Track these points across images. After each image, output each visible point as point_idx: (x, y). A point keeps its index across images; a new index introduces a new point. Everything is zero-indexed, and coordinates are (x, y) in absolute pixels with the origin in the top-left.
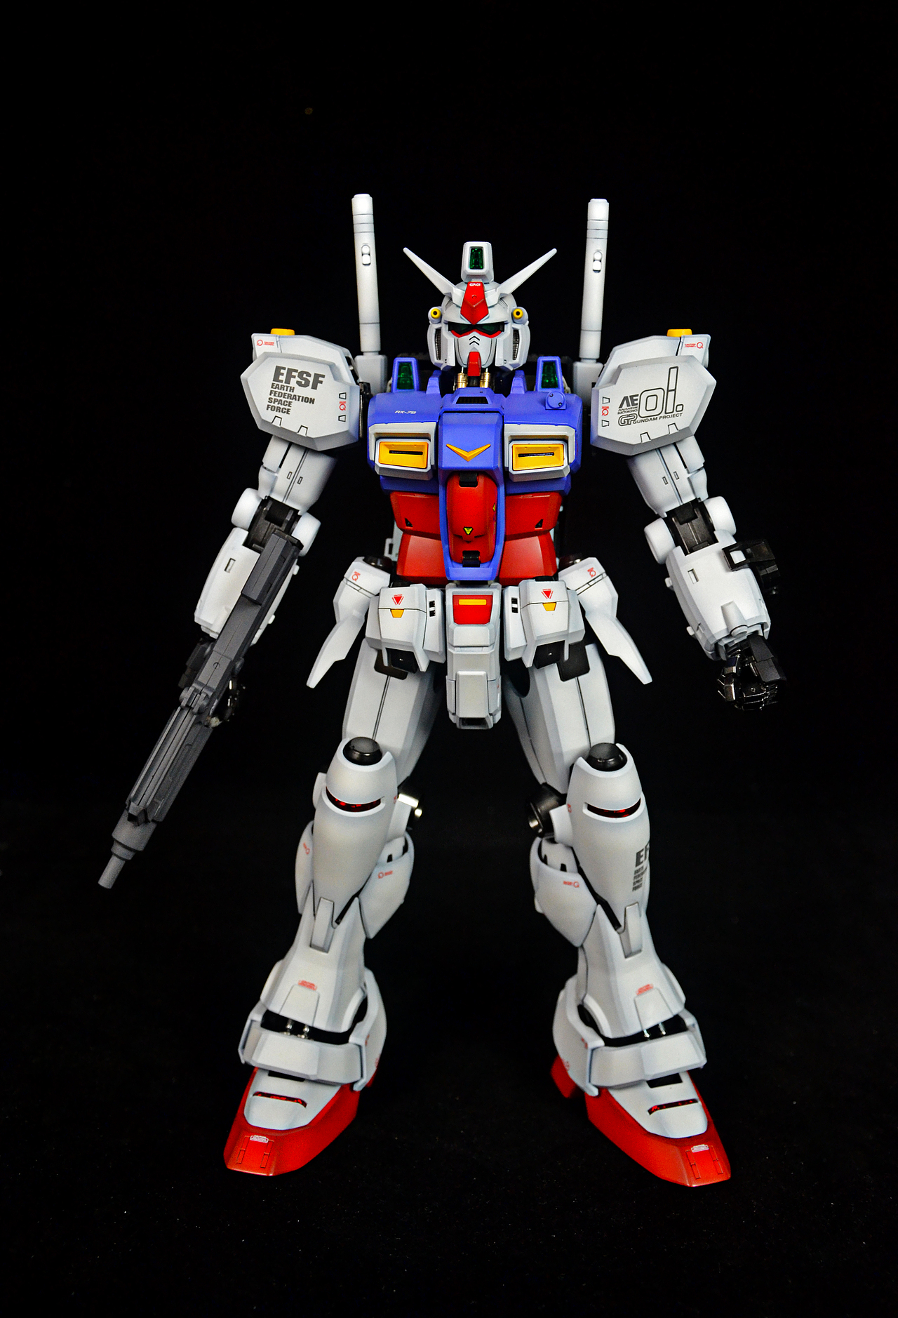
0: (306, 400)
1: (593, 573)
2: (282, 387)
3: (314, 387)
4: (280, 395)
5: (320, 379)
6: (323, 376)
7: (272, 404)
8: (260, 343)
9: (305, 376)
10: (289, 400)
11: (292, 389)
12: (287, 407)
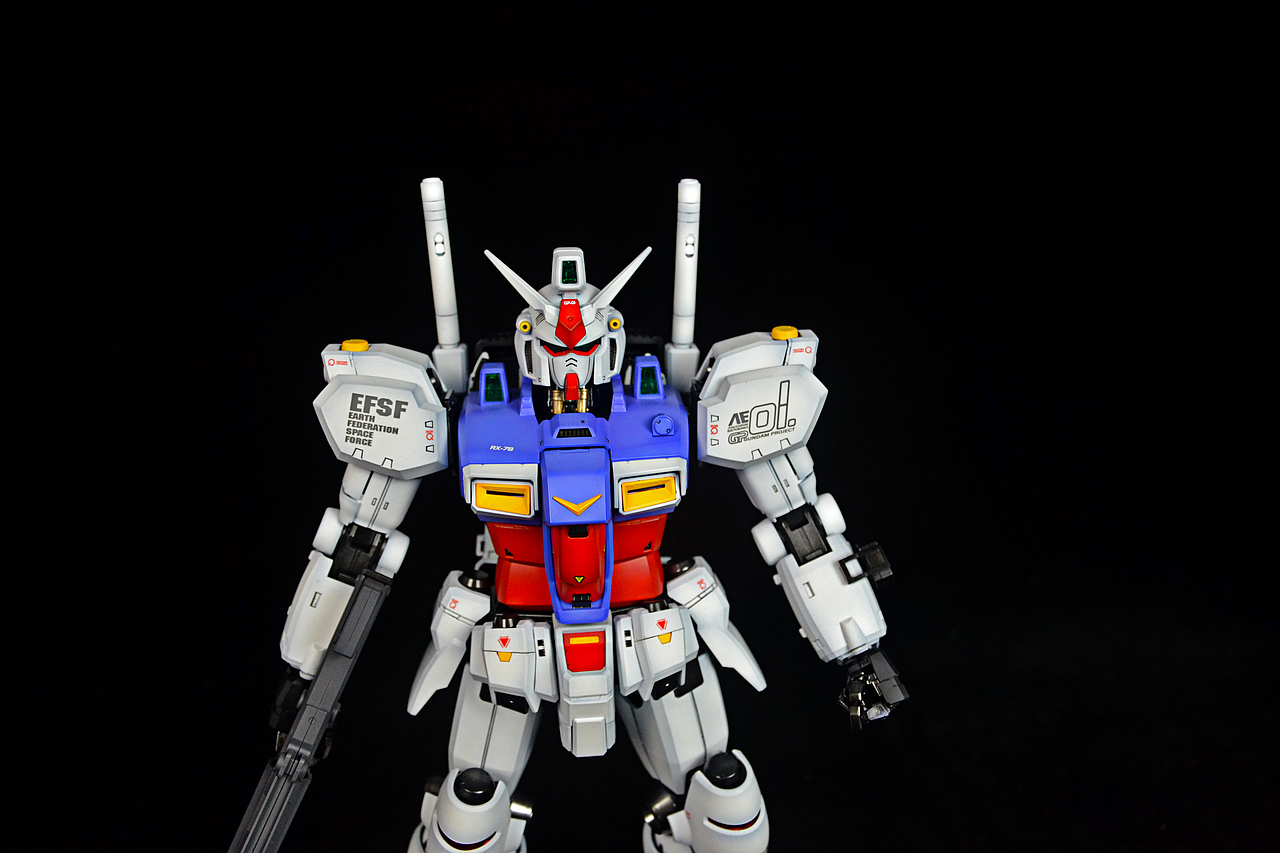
0: (389, 430)
1: (703, 585)
2: (361, 417)
3: (397, 416)
4: (360, 425)
5: (403, 407)
6: (406, 404)
7: (351, 435)
8: (332, 362)
9: (385, 403)
10: (369, 431)
11: (373, 419)
12: (368, 438)
